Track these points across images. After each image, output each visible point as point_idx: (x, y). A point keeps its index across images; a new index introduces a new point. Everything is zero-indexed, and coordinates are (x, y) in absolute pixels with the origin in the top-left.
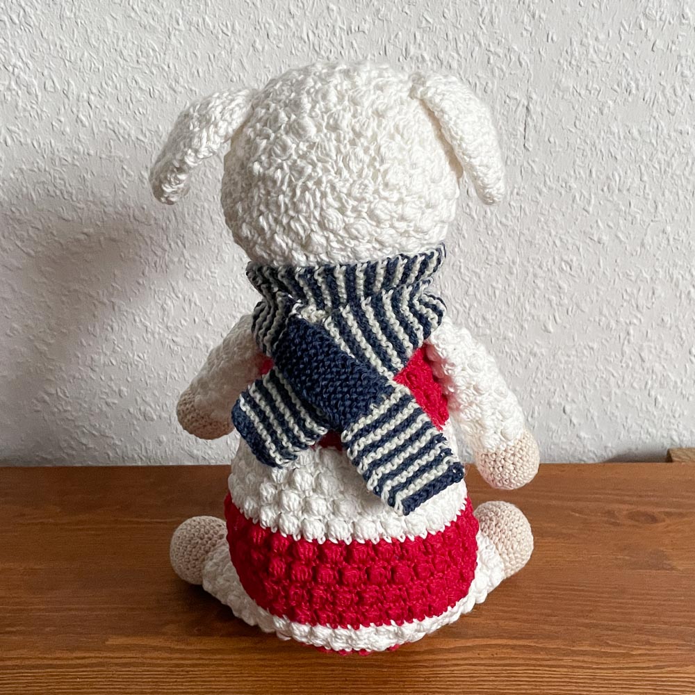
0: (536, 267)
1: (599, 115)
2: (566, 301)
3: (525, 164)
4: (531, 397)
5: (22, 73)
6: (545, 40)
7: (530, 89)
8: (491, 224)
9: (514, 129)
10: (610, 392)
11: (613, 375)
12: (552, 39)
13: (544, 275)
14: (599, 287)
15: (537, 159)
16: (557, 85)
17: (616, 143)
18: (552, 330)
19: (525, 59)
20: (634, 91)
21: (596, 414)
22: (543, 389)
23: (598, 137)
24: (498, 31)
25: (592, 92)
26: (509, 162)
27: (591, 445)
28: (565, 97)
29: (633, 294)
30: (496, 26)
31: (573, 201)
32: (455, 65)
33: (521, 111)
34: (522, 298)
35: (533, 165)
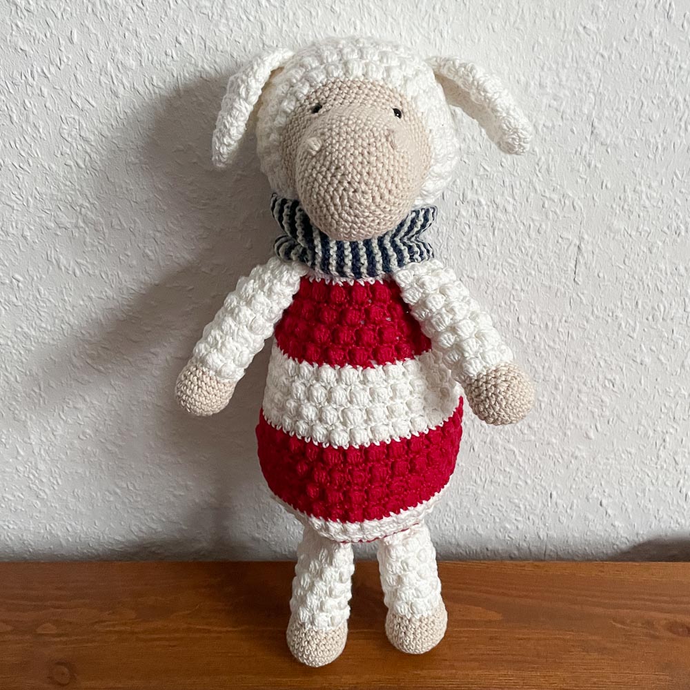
0: (581, 384)
1: (649, 254)
2: (608, 413)
3: (574, 295)
4: (571, 493)
5: (88, 212)
6: (599, 187)
7: (582, 230)
8: (539, 347)
9: (565, 265)
10: (645, 489)
11: (648, 475)
12: (606, 186)
13: (588, 391)
14: (639, 401)
15: (586, 292)
16: (609, 228)
17: (663, 279)
18: (593, 437)
19: (578, 204)
20: (683, 233)
21: (630, 506)
22: (582, 486)
23: (646, 273)
24: (554, 179)
25: (643, 233)
26: (559, 294)
27: (624, 533)
28: (616, 237)
29: (671, 408)
30: (552, 174)
31: (619, 328)
32: (510, 209)
33: (573, 249)
34: (566, 410)
35: (582, 296)
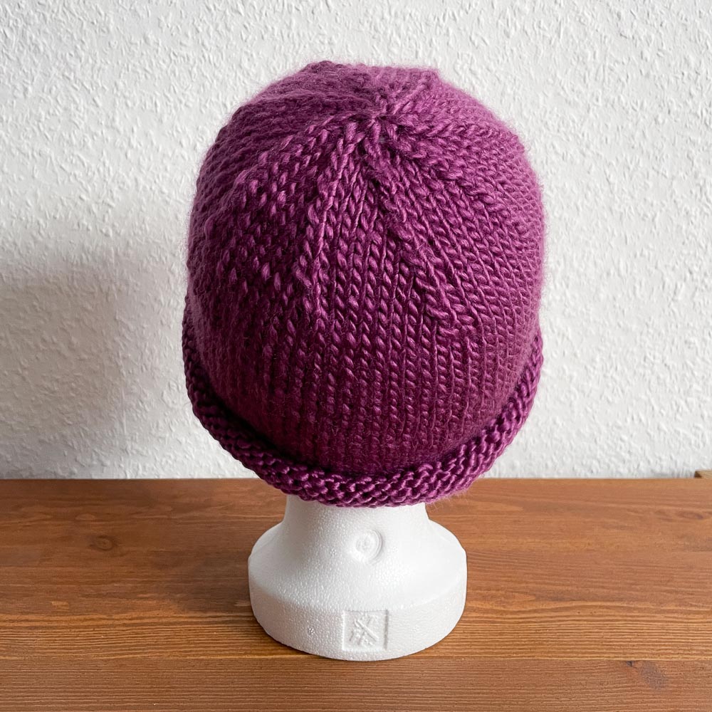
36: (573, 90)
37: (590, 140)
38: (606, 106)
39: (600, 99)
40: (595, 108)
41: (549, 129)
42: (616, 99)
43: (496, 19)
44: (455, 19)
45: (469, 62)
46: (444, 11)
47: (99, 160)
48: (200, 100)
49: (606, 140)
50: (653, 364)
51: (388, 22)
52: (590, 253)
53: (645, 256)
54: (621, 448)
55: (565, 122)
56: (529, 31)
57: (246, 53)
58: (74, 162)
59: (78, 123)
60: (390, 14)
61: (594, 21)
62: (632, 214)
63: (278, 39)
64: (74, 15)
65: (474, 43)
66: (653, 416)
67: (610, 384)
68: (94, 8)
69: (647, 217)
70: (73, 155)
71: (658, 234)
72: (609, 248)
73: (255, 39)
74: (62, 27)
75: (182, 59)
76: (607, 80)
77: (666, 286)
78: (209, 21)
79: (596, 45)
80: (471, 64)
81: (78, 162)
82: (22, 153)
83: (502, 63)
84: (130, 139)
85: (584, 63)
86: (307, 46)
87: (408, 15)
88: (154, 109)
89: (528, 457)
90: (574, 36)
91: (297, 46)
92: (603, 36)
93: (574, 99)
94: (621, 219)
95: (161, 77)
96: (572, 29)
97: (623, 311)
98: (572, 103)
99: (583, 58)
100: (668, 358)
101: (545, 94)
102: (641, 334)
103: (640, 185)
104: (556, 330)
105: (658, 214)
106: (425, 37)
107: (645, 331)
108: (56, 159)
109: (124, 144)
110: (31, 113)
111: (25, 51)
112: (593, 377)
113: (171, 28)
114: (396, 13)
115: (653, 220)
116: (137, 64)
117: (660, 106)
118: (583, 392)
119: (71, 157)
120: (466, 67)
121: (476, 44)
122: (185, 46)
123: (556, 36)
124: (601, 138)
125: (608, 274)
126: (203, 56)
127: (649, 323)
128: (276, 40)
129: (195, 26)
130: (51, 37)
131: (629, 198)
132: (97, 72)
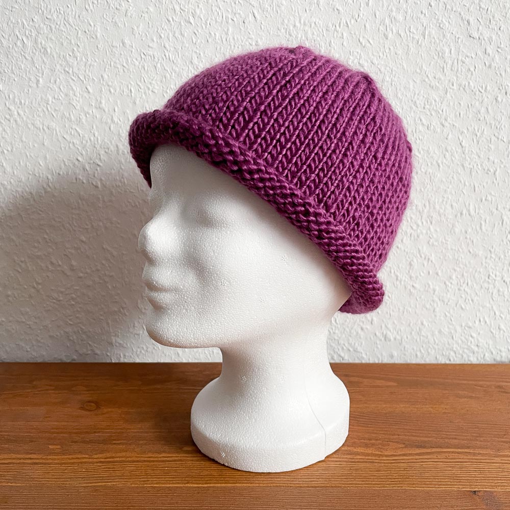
36: (435, 78)
37: (448, 114)
38: (459, 89)
39: (455, 84)
40: (451, 91)
41: (417, 107)
42: (467, 84)
43: (378, 25)
44: (348, 26)
45: (358, 58)
46: (340, 20)
47: (91, 132)
48: (163, 87)
49: (460, 114)
50: (495, 280)
51: (299, 28)
52: (448, 199)
53: (488, 201)
54: (471, 342)
55: (429, 101)
56: (402, 34)
57: (196, 52)
58: (72, 133)
59: (75, 105)
60: (300, 22)
61: (450, 26)
62: (479, 169)
63: (219, 42)
64: (72, 27)
65: (361, 44)
66: (495, 318)
67: (463, 296)
68: (86, 21)
69: (490, 171)
70: (72, 128)
71: (498, 184)
72: (462, 195)
73: (202, 42)
74: (63, 35)
75: (149, 57)
76: (460, 70)
77: (504, 222)
78: (169, 29)
79: (452, 44)
80: (359, 59)
81: (76, 134)
82: (36, 127)
83: (382, 59)
84: (112, 117)
85: (443, 57)
86: (240, 47)
87: (313, 23)
88: (130, 95)
89: (403, 349)
90: (435, 38)
91: (233, 47)
92: (457, 37)
93: (435, 84)
94: (471, 173)
95: (134, 71)
96: (434, 32)
97: (473, 241)
98: (434, 88)
99: (442, 54)
100: (506, 276)
101: (414, 81)
102: (486, 258)
103: (485, 148)
104: (423, 256)
105: (498, 169)
106: (326, 40)
107: (489, 256)
108: (60, 132)
109: (108, 120)
110: (41, 98)
111: (37, 52)
112: (450, 290)
113: (142, 35)
114: (304, 22)
115: (494, 174)
116: (118, 61)
117: (499, 89)
118: (443, 301)
119: (71, 129)
120: (356, 61)
121: (363, 44)
122: (152, 48)
123: (422, 38)
124: (455, 114)
125: (461, 214)
126: (165, 55)
127: (491, 249)
128: (218, 43)
129: (159, 33)
130: (56, 42)
131: (477, 158)
132: (88, 67)
